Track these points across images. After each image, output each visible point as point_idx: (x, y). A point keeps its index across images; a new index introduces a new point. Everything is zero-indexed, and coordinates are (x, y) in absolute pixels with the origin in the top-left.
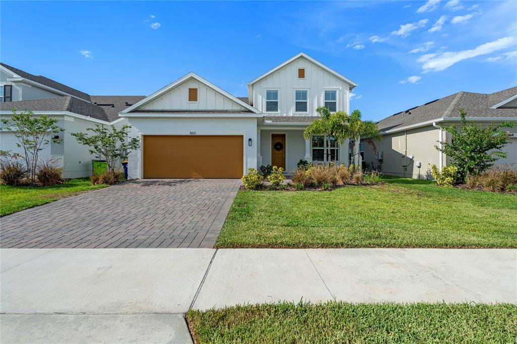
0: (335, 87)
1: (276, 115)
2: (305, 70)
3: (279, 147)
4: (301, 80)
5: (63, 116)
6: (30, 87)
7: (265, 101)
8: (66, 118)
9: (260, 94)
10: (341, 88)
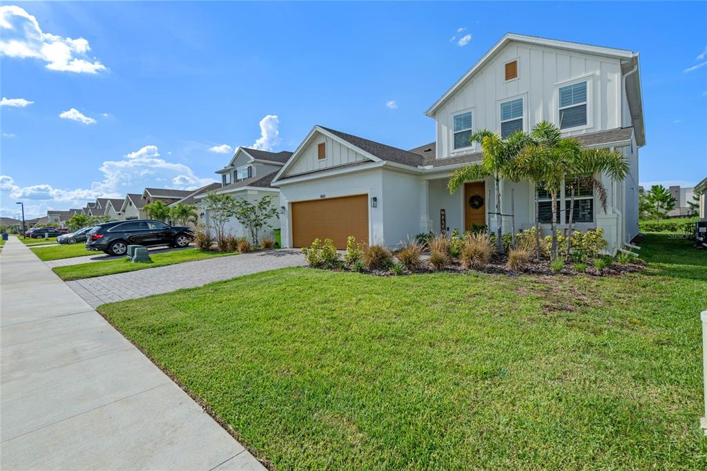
0: (584, 75)
1: (470, 153)
2: (518, 65)
3: (476, 203)
4: (512, 82)
5: (246, 191)
6: (262, 165)
7: (452, 133)
8: (249, 192)
9: (445, 125)
10: (598, 73)
